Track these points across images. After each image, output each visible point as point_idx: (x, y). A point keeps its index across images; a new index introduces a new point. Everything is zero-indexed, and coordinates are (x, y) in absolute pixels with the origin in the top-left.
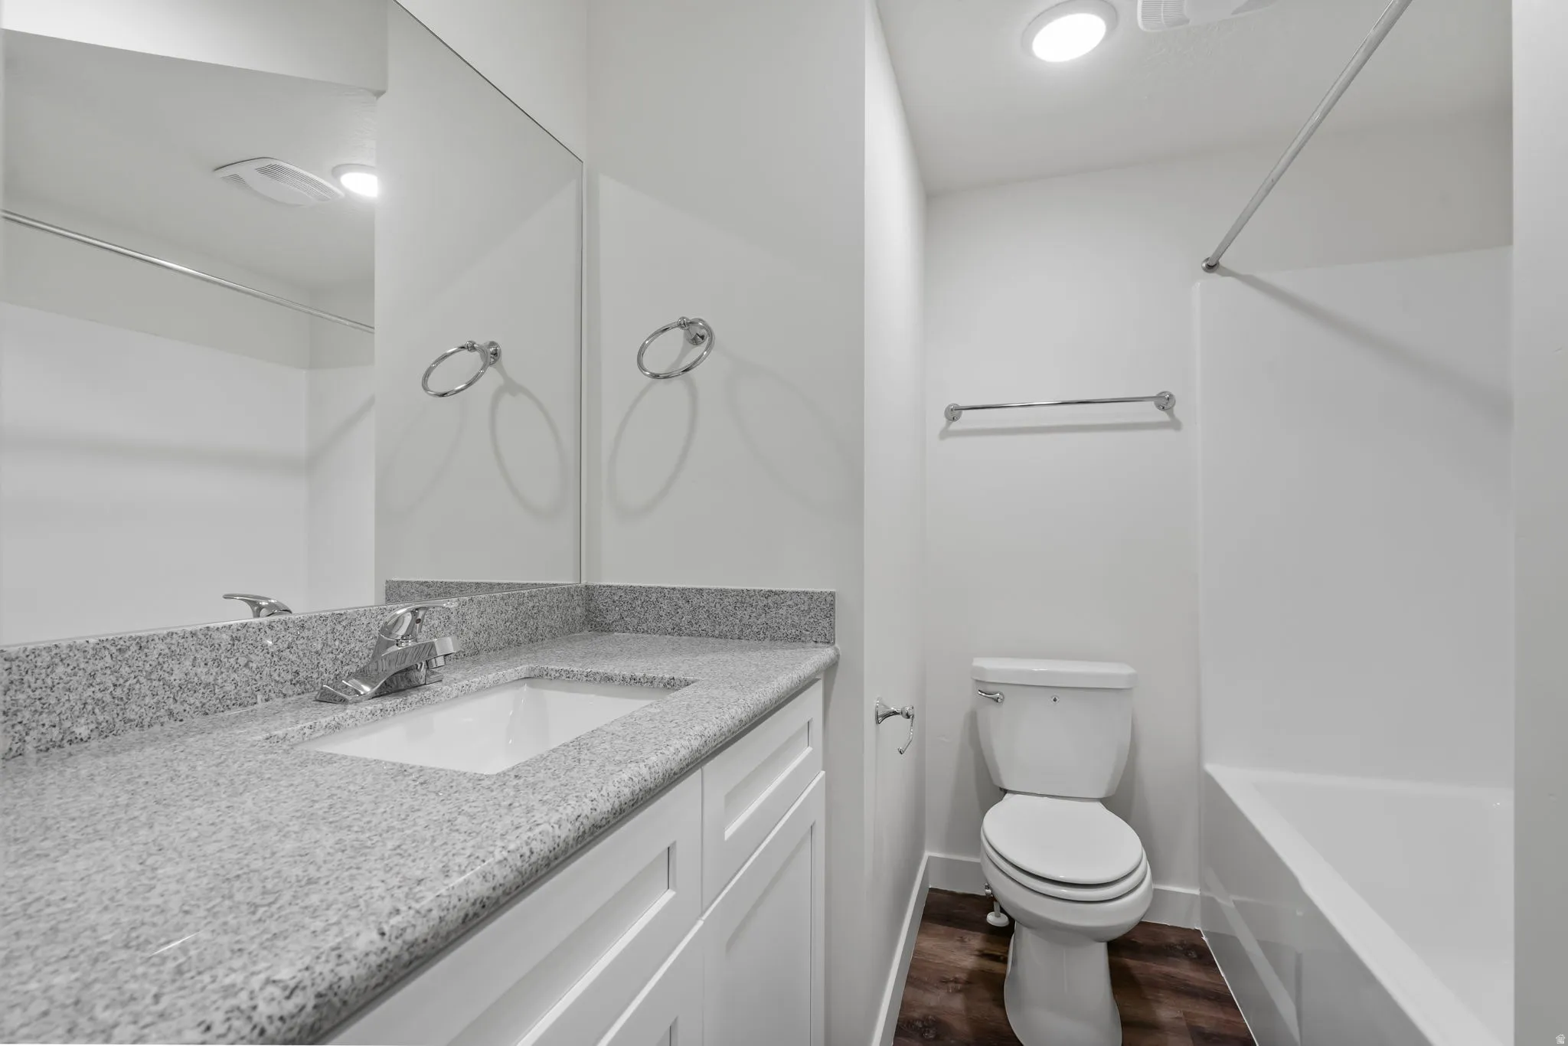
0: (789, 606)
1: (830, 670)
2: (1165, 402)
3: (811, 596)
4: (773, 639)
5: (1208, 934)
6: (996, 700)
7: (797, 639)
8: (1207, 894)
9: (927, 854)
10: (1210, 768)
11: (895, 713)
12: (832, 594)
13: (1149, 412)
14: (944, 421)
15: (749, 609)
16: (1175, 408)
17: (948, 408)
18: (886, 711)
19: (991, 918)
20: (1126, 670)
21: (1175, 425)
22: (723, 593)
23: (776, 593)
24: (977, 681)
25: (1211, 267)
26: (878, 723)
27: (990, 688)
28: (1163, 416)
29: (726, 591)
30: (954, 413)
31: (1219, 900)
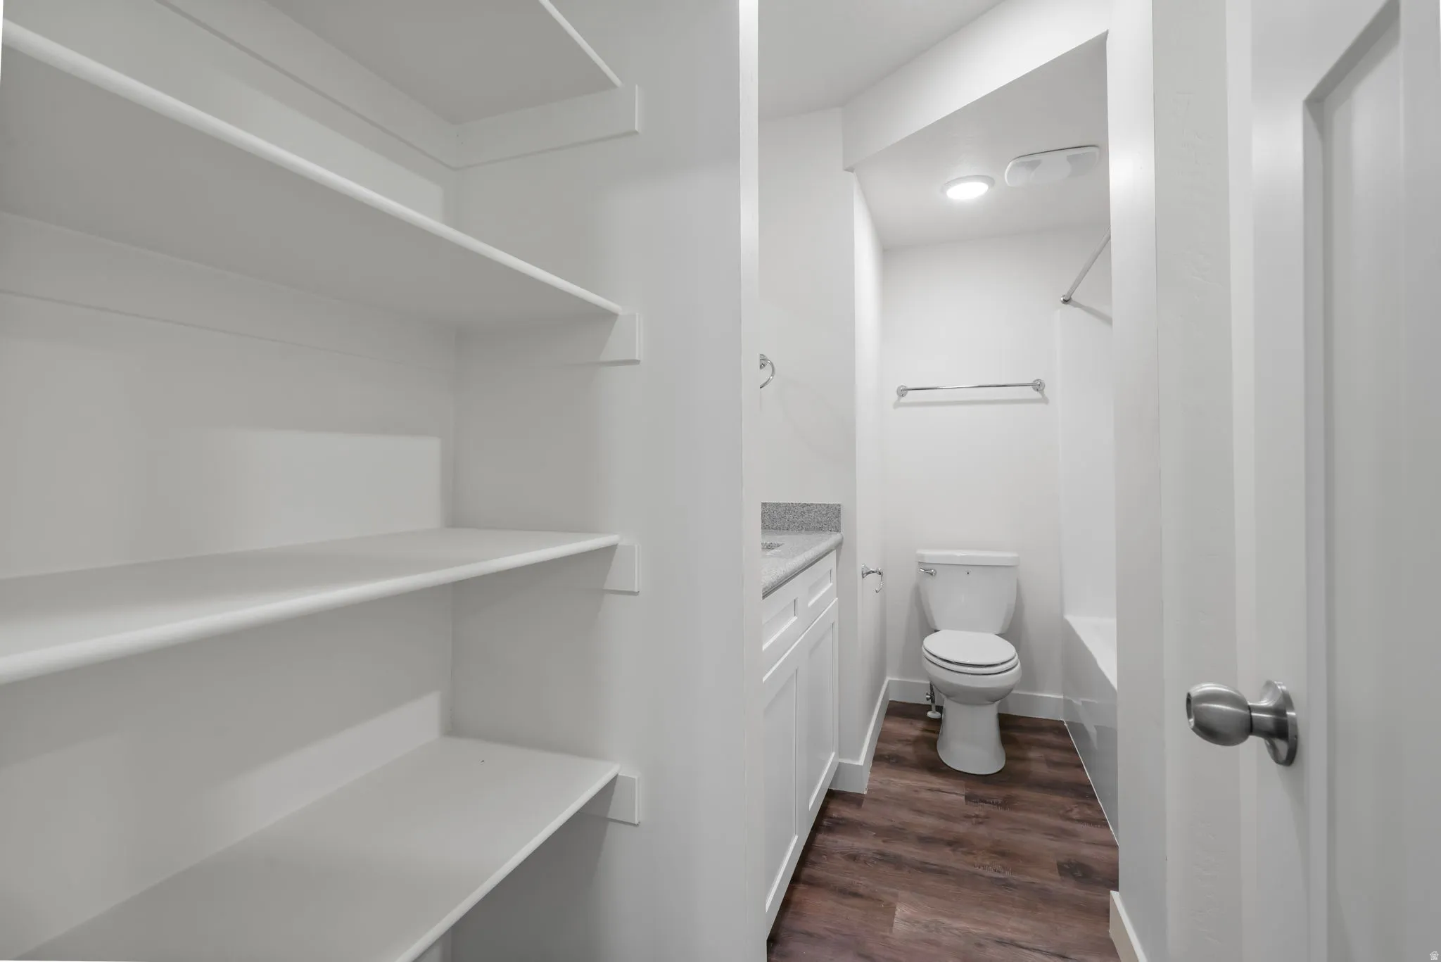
0: (816, 512)
1: (838, 546)
2: (1038, 386)
3: (828, 506)
4: (807, 530)
5: (1067, 723)
6: (932, 574)
7: (820, 529)
8: (1068, 698)
9: (888, 679)
10: (1069, 618)
11: (873, 572)
12: (839, 505)
13: (1030, 393)
14: (896, 396)
15: (793, 513)
16: (1045, 390)
17: (899, 388)
18: (868, 571)
19: (930, 714)
20: (1015, 555)
21: (1045, 400)
22: (778, 505)
23: (808, 505)
24: (919, 562)
25: (1066, 301)
26: (863, 577)
27: (928, 567)
28: (1037, 395)
29: (780, 504)
30: (903, 392)
31: (1075, 702)
